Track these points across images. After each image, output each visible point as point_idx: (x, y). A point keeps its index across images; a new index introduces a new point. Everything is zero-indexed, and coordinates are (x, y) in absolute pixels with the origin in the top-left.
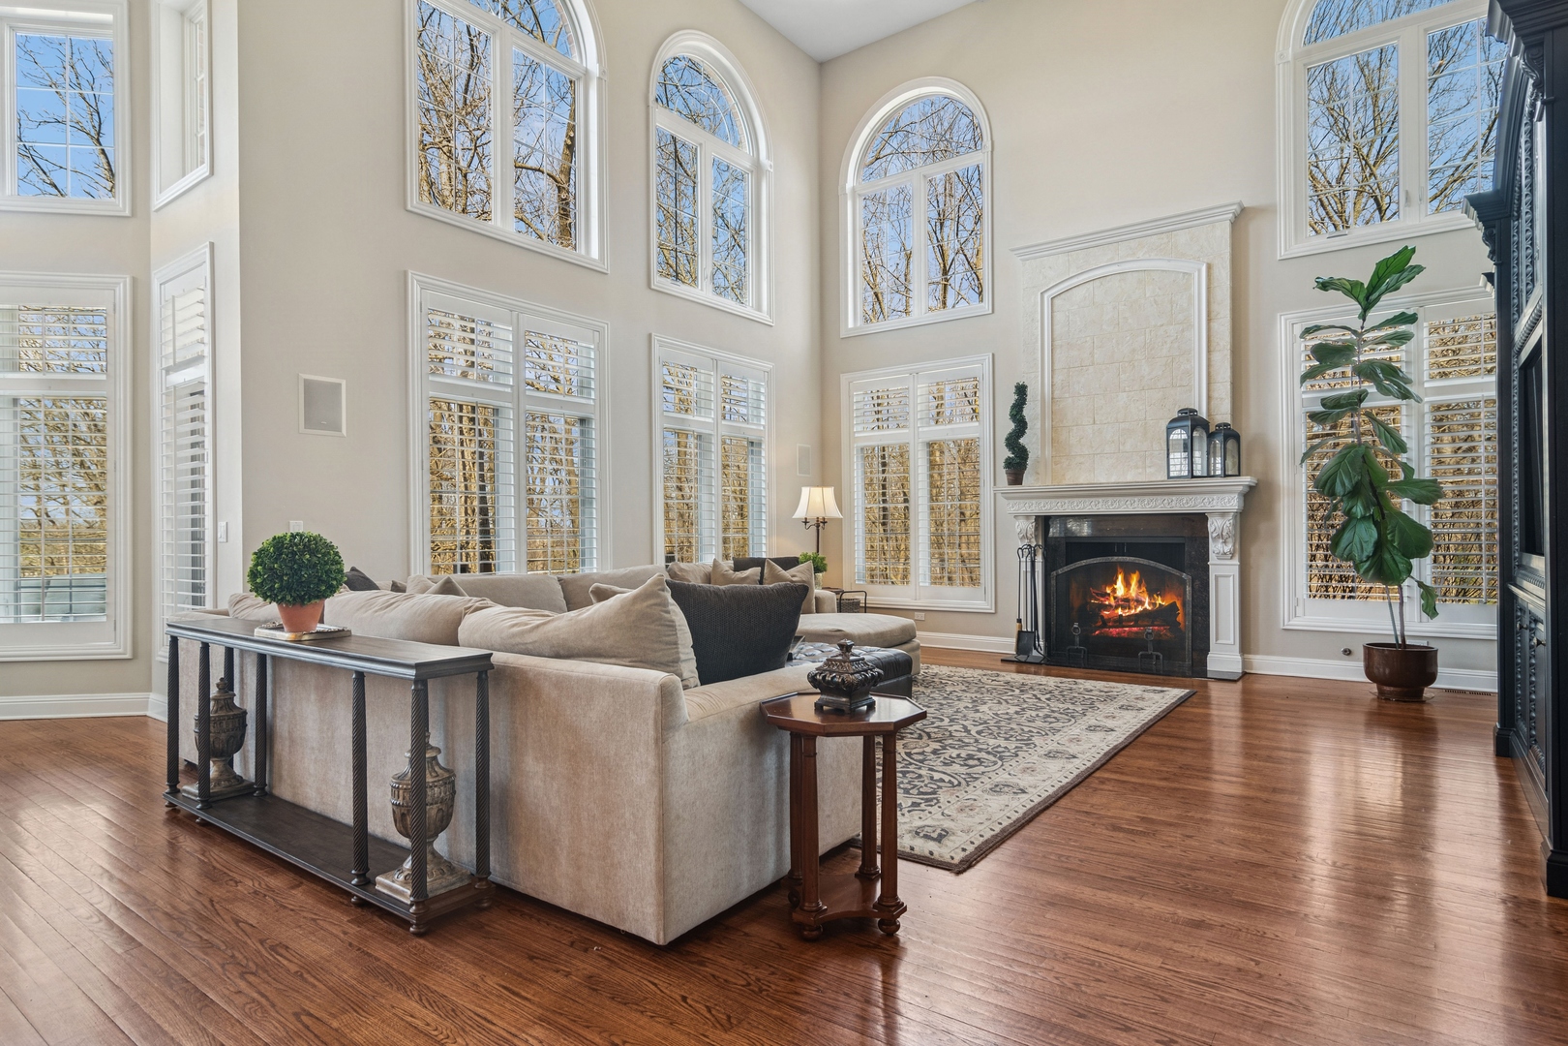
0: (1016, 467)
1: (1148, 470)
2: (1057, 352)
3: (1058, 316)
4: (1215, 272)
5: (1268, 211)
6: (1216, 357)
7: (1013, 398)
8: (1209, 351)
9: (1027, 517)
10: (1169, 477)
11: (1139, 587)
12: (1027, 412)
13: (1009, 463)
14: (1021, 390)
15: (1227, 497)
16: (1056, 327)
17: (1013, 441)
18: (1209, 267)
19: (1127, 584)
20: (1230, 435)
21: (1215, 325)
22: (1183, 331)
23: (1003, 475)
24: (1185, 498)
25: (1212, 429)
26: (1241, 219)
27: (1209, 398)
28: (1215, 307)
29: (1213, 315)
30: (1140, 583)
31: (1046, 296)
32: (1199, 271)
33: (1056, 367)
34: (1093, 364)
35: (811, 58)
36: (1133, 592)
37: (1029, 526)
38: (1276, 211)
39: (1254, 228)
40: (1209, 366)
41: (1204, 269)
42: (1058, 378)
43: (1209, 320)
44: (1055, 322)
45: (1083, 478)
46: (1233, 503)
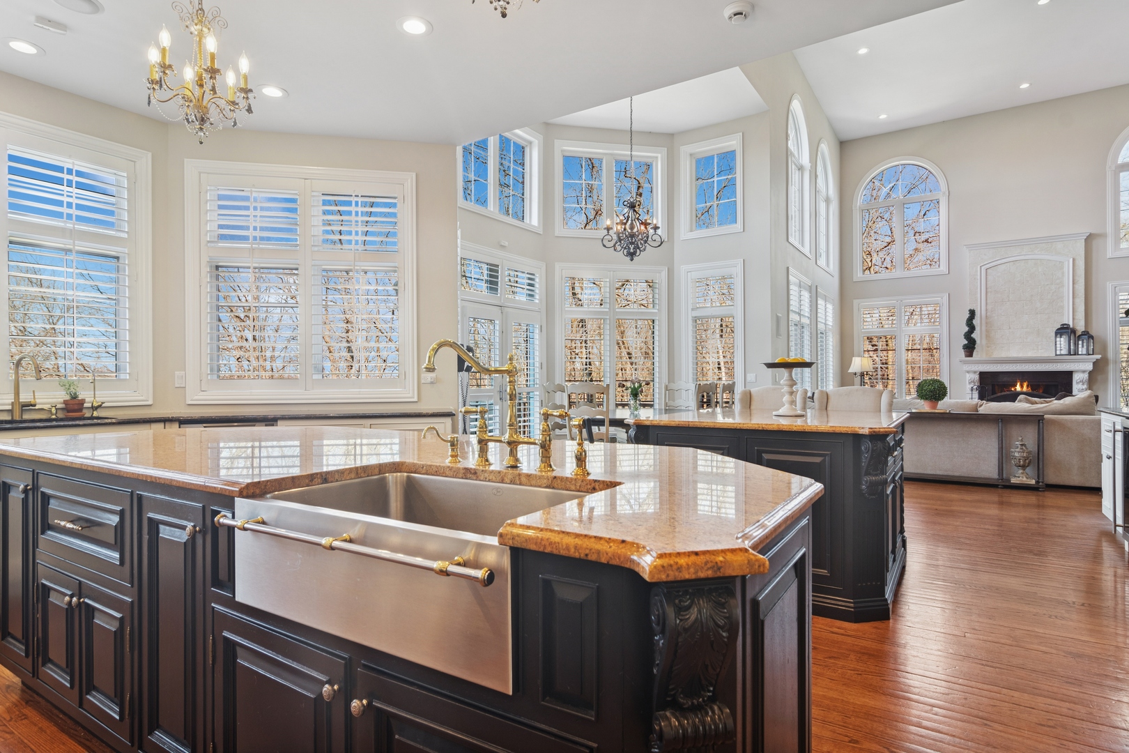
0: (970, 348)
1: (1040, 351)
2: (989, 294)
3: (989, 277)
4: (1077, 262)
5: (1103, 236)
6: (1077, 300)
7: (967, 315)
8: (1073, 298)
9: (975, 372)
10: (1056, 355)
11: (1028, 388)
12: (975, 322)
13: (965, 347)
14: (972, 313)
15: (1087, 364)
16: (988, 283)
17: (968, 336)
18: (1074, 260)
19: (1022, 386)
20: (1087, 335)
21: (1076, 286)
22: (1059, 288)
23: (962, 353)
24: (1065, 364)
25: (1079, 333)
26: (1089, 239)
27: (1073, 319)
28: (1077, 278)
29: (1075, 281)
30: (1028, 386)
31: (983, 268)
32: (1069, 261)
33: (988, 301)
34: (1009, 301)
35: (839, 139)
36: (1025, 389)
37: (977, 377)
38: (1106, 236)
39: (1096, 243)
40: (1073, 304)
41: (1071, 260)
42: (989, 307)
43: (1073, 284)
44: (988, 280)
45: (1003, 354)
46: (1090, 367)
